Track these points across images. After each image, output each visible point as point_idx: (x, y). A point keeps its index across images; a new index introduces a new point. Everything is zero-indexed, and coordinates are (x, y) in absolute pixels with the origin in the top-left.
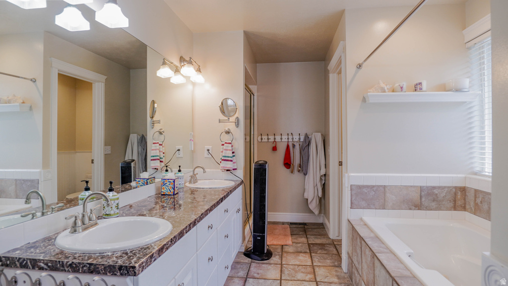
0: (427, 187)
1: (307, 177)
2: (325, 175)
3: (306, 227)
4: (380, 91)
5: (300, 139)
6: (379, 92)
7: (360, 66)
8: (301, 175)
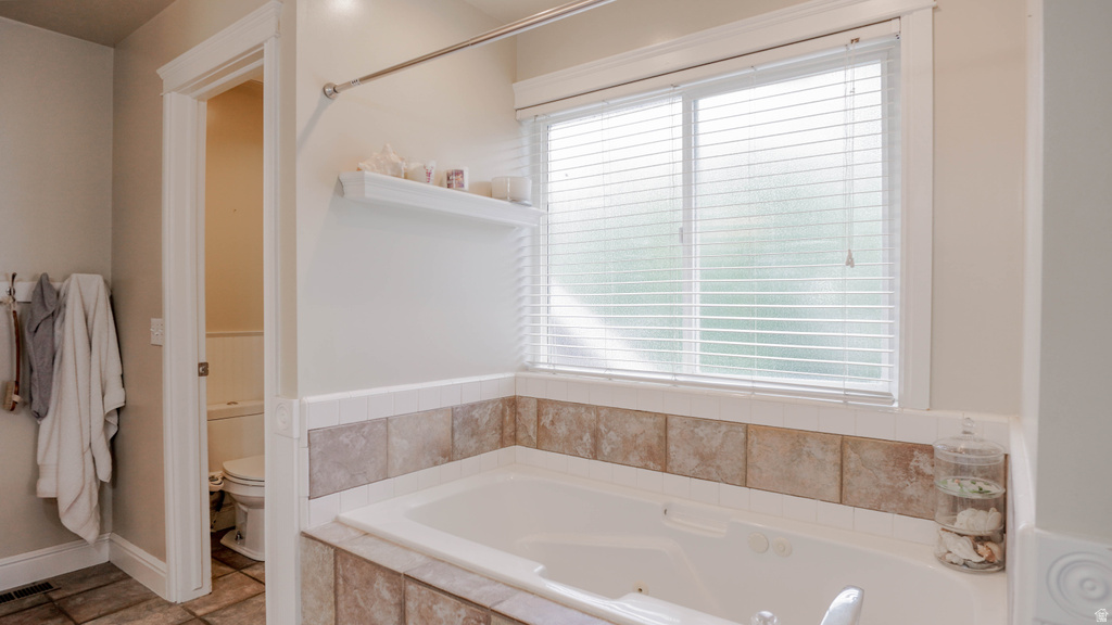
0: (463, 407)
1: (45, 424)
2: (119, 410)
3: (55, 596)
4: (389, 172)
5: (11, 292)
6: (386, 174)
7: (331, 91)
8: (20, 421)
